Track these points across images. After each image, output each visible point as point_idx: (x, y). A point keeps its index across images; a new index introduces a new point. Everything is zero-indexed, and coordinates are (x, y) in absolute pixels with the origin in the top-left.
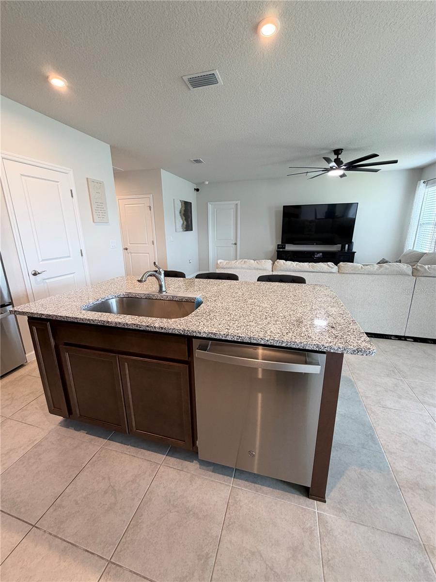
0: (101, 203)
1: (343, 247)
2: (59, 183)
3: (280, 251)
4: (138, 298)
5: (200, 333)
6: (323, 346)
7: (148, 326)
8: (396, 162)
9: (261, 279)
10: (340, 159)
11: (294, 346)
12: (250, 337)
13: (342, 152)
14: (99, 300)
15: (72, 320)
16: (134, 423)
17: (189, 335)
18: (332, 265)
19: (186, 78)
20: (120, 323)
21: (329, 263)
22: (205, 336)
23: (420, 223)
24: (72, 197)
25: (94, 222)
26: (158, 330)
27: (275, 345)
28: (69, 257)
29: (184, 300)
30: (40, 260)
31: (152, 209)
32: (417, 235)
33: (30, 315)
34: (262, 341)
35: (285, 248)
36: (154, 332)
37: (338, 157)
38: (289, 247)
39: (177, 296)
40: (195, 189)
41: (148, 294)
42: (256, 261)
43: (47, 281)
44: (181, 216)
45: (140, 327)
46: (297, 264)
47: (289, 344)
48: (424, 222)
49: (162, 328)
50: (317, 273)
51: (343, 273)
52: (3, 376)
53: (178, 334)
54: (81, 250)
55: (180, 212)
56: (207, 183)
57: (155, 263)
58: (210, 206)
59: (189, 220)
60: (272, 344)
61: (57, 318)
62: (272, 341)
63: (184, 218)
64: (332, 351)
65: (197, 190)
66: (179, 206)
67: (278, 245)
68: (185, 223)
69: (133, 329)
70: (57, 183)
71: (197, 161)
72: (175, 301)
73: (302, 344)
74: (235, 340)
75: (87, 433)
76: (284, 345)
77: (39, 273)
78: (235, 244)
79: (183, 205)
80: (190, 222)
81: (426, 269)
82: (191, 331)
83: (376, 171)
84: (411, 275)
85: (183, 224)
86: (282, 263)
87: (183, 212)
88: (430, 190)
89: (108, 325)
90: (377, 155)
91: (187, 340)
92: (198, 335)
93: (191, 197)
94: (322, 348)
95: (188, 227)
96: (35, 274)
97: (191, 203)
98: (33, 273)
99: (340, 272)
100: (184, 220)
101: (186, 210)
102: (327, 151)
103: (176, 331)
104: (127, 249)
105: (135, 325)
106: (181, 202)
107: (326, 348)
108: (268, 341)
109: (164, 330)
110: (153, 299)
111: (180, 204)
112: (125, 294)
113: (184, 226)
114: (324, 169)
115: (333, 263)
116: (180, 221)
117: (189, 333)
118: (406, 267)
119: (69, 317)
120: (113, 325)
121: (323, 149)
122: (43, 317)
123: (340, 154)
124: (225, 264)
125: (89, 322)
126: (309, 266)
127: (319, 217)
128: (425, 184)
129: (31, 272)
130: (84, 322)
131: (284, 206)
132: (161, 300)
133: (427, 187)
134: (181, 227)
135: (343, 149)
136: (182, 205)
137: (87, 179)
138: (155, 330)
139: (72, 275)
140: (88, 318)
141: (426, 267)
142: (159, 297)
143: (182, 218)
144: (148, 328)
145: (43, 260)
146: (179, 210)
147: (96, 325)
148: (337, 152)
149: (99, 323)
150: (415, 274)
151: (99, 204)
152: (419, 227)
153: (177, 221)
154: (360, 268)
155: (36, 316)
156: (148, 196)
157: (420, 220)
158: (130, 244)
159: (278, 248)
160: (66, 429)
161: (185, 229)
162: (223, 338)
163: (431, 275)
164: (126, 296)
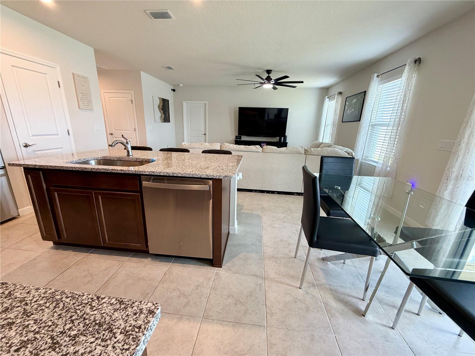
0: (86, 94)
1: (280, 139)
2: (47, 75)
3: (237, 140)
4: (111, 160)
5: (145, 172)
6: (209, 175)
7: (113, 170)
8: (302, 82)
9: (204, 152)
10: (270, 77)
11: (196, 176)
12: (173, 173)
13: (271, 72)
14: (81, 160)
15: (59, 168)
16: (107, 237)
17: (139, 173)
18: (259, 147)
19: (148, 12)
20: (94, 169)
21: (257, 146)
22: (148, 173)
23: (326, 124)
24: (59, 86)
25: (79, 108)
26: (119, 172)
27: (186, 176)
28: (57, 135)
29: (144, 161)
30: (30, 136)
31: (134, 103)
32: (325, 133)
33: (26, 166)
34: (180, 175)
35: (241, 139)
36: (117, 173)
37: (269, 75)
38: (244, 138)
39: (139, 158)
40: (172, 90)
41: (119, 157)
42: (209, 144)
43: (37, 152)
44: (159, 110)
45: (108, 171)
46: (236, 146)
47: (193, 175)
48: (329, 124)
49: (122, 170)
50: (249, 152)
51: (265, 152)
52: (3, 223)
53: (132, 174)
54: (68, 130)
55: (159, 107)
56: (181, 85)
57: (123, 136)
58: (184, 104)
59: (167, 113)
60: (185, 176)
61: (48, 167)
62: (185, 174)
63: (162, 112)
64: (214, 178)
65: (174, 90)
66: (157, 102)
67: (236, 136)
68: (163, 116)
69: (103, 172)
70: (45, 75)
71: (169, 68)
72: (138, 161)
73: (200, 175)
74: (165, 175)
75: (72, 251)
76: (191, 176)
77: (30, 146)
78: (205, 134)
79: (162, 101)
80: (167, 116)
81: (311, 150)
82: (139, 171)
83: (294, 87)
84: (304, 154)
85: (161, 116)
86: (227, 145)
87: (161, 107)
88: (331, 103)
89: (85, 170)
90: (288, 77)
91: (137, 177)
92: (144, 173)
93: (168, 96)
94: (209, 176)
95: (166, 119)
96: (26, 146)
97: (168, 100)
98: (24, 145)
99: (264, 151)
100: (162, 113)
101: (164, 106)
102: (262, 71)
103: (131, 172)
104: (112, 134)
105: (104, 169)
106: (159, 99)
107: (211, 176)
108: (182, 174)
109: (123, 171)
110: (122, 161)
111: (158, 100)
112: (102, 157)
113: (163, 118)
114: (260, 82)
115: (259, 146)
116: (158, 114)
117: (138, 172)
118: (301, 149)
119: (57, 166)
120: (90, 170)
121: (260, 69)
122: (37, 167)
123: (271, 73)
124: (187, 145)
125: (72, 169)
126: (244, 147)
127: (270, 117)
128: (329, 99)
129: (22, 143)
130: (69, 169)
131: (239, 107)
132: (128, 161)
133: (330, 100)
134: (160, 119)
135: (271, 70)
136: (160, 101)
137: (73, 74)
138: (117, 172)
139: (60, 150)
140: (71, 166)
141: (312, 149)
142: (127, 159)
143: (160, 112)
144: (113, 171)
145: (33, 136)
146: (158, 105)
147: (77, 170)
148: (269, 72)
149: (79, 170)
150: (306, 154)
151: (84, 94)
152: (326, 127)
153: (156, 114)
154: (275, 149)
155: (31, 167)
156: (131, 92)
157: (326, 123)
158: (115, 130)
159: (236, 139)
160: (56, 250)
161: (163, 121)
162: (159, 174)
163: (314, 154)
164: (103, 159)
